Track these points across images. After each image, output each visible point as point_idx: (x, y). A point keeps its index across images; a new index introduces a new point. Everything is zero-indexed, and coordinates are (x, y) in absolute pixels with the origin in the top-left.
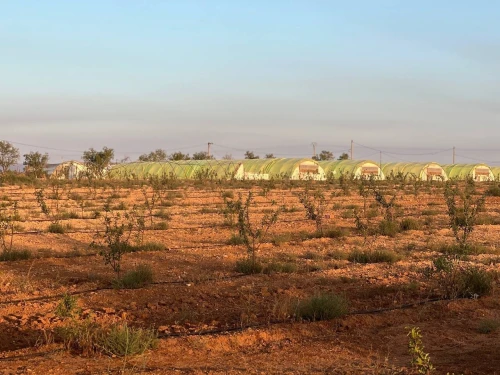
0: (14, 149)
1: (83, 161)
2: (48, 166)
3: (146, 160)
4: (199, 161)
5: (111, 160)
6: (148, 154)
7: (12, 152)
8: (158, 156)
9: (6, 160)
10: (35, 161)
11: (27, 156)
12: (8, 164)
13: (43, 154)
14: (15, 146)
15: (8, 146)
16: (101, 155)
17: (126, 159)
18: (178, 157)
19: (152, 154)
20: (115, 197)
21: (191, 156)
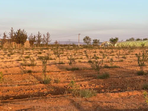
0: (90, 38)
1: (109, 41)
2: (100, 43)
3: (128, 41)
4: (144, 41)
5: (118, 41)
6: (129, 39)
7: (89, 39)
8: (132, 40)
9: (88, 41)
10: (96, 42)
11: (93, 40)
12: (88, 43)
13: (98, 40)
14: (90, 37)
15: (88, 37)
16: (115, 40)
17: (122, 41)
18: (138, 40)
19: (130, 39)
20: (112, 52)
21: (142, 39)
